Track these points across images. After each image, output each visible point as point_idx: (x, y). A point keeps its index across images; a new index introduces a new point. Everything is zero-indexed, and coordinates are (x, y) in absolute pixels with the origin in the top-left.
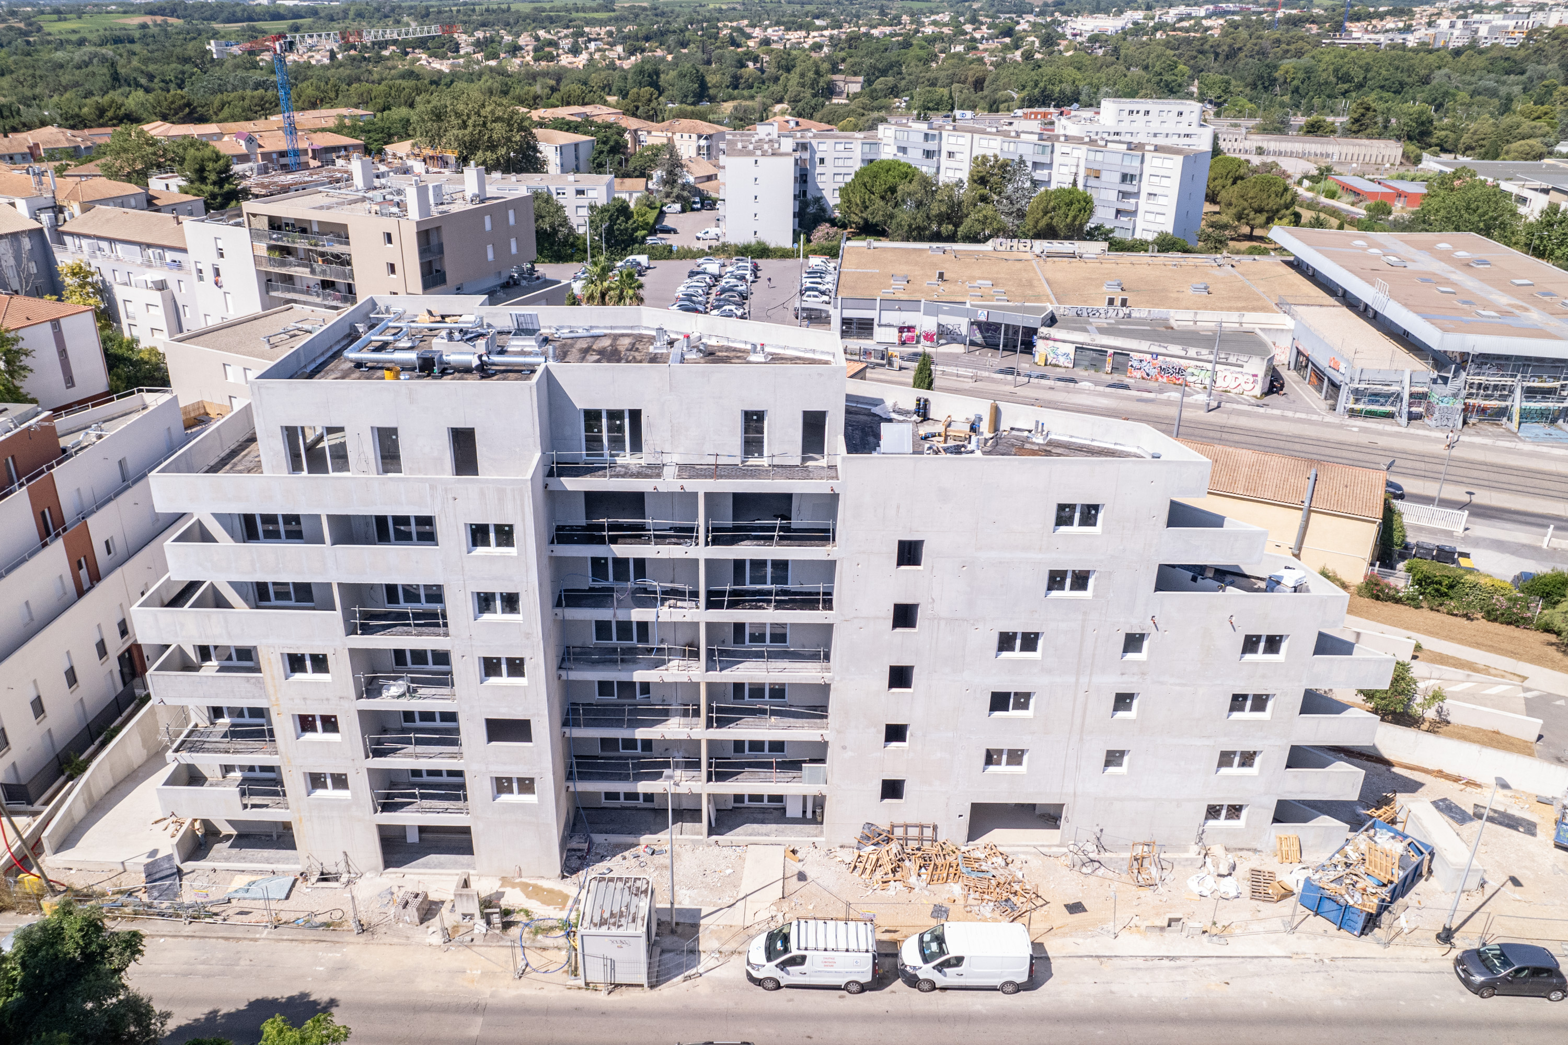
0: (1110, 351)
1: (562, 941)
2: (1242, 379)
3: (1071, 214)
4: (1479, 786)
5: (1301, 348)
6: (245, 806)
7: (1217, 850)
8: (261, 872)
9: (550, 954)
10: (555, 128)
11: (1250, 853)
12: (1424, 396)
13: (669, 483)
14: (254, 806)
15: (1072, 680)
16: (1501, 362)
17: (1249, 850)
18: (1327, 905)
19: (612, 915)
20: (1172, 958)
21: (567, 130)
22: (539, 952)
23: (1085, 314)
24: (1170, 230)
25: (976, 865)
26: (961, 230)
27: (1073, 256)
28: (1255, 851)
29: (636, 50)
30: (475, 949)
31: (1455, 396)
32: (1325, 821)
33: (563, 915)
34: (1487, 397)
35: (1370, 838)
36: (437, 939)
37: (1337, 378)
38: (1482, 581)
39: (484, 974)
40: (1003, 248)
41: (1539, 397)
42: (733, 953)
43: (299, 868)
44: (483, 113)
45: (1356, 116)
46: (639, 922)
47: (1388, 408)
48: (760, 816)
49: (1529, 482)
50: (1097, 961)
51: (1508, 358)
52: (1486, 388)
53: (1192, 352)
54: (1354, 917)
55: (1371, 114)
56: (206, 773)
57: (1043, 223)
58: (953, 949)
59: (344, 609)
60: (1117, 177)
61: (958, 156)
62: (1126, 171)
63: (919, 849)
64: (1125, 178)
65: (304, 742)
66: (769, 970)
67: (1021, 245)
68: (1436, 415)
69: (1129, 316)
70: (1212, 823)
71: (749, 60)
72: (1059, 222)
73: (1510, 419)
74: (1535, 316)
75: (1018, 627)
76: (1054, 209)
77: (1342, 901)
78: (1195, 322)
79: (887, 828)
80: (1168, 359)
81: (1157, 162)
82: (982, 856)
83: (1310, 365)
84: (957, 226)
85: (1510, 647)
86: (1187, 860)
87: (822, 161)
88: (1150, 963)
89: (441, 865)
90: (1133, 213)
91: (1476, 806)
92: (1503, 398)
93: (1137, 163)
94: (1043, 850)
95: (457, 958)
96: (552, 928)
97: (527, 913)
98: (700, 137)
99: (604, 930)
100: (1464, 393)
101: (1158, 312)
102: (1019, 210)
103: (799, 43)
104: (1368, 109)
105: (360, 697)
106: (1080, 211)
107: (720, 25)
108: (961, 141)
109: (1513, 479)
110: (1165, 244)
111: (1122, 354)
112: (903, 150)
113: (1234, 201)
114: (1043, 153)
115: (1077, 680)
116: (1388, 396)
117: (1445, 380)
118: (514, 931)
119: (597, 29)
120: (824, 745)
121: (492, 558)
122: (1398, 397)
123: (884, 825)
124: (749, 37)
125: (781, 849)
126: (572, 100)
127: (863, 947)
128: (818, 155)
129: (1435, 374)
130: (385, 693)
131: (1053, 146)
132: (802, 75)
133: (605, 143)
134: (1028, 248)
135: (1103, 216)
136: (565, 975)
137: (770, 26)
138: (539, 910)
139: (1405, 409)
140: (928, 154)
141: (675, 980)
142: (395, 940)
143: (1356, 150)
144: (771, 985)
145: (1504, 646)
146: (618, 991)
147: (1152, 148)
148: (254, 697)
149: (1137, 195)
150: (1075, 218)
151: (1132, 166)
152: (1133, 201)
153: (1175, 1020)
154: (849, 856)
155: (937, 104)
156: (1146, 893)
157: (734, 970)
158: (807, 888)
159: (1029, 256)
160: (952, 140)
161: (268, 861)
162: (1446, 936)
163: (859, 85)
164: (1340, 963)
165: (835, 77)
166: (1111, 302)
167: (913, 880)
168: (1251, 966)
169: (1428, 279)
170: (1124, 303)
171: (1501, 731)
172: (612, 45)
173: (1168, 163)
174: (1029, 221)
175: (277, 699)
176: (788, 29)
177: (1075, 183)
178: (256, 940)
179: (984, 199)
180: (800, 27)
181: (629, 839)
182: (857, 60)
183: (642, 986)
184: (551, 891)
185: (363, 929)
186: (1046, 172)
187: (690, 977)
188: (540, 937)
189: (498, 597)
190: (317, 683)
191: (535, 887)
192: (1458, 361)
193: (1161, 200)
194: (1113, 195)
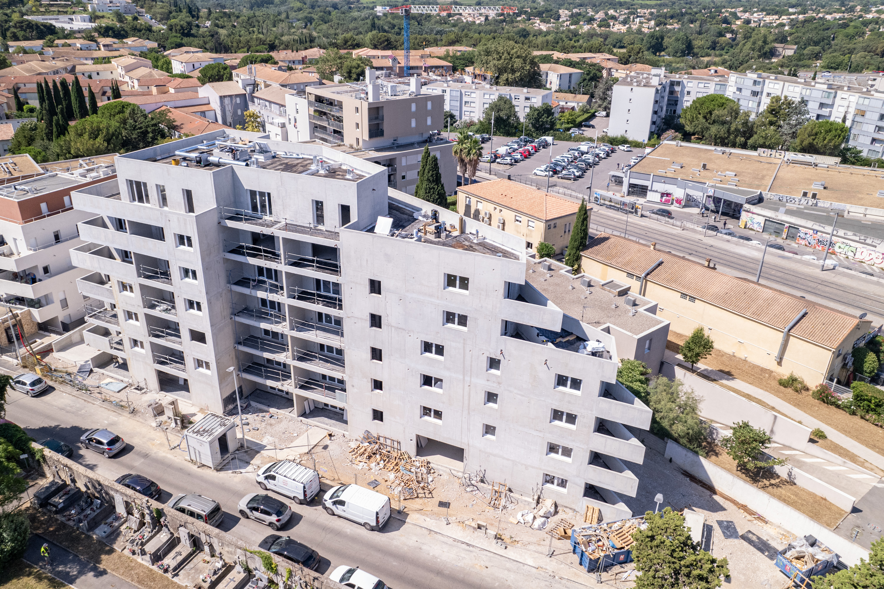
0: (787, 225)
3: (828, 138)
4: (766, 523)
6: (112, 348)
8: (118, 379)
10: (563, 65)
11: (570, 511)
13: (268, 230)
15: (462, 377)
17: (571, 509)
19: (204, 430)
20: (469, 545)
23: (785, 200)
25: (410, 468)
28: (574, 511)
29: (661, 24)
30: (167, 433)
32: (618, 506)
36: (156, 426)
39: (160, 444)
40: (765, 155)
43: (130, 381)
44: (511, 52)
46: (212, 436)
50: (428, 532)
53: (841, 232)
57: (806, 143)
58: (344, 497)
59: (136, 265)
60: (877, 116)
63: (389, 452)
65: (130, 324)
66: (261, 478)
67: (777, 154)
69: (816, 205)
70: (547, 485)
71: (728, 32)
72: (819, 143)
75: (433, 340)
76: (816, 134)
78: (865, 215)
79: (376, 436)
80: (824, 235)
82: (417, 464)
87: (689, 93)
88: (455, 543)
91: (750, 531)
94: (454, 472)
99: (195, 435)
101: (837, 205)
103: (772, 23)
105: (144, 307)
106: (835, 136)
107: (723, 10)
108: (777, 86)
111: (794, 228)
112: (740, 90)
114: (828, 97)
115: (464, 377)
119: (645, 11)
120: (344, 383)
121: (187, 252)
124: (738, 18)
125: (327, 433)
128: (686, 90)
130: (157, 308)
131: (836, 93)
132: (754, 43)
133: (588, 74)
134: (781, 157)
137: (756, 12)
140: (754, 94)
142: (140, 420)
144: (263, 486)
146: (203, 467)
148: (110, 298)
150: (830, 140)
159: (780, 161)
160: (771, 85)
163: (793, 51)
164: (564, 581)
165: (776, 45)
166: (805, 194)
167: (374, 465)
168: (509, 564)
170: (814, 196)
171: (828, 499)
172: (649, 20)
174: (798, 141)
175: (118, 301)
176: (768, 14)
177: (844, 119)
178: (94, 404)
179: (771, 123)
180: (776, 13)
181: (268, 409)
182: (800, 34)
183: (212, 468)
185: (133, 412)
186: (828, 110)
187: (236, 472)
190: (131, 297)
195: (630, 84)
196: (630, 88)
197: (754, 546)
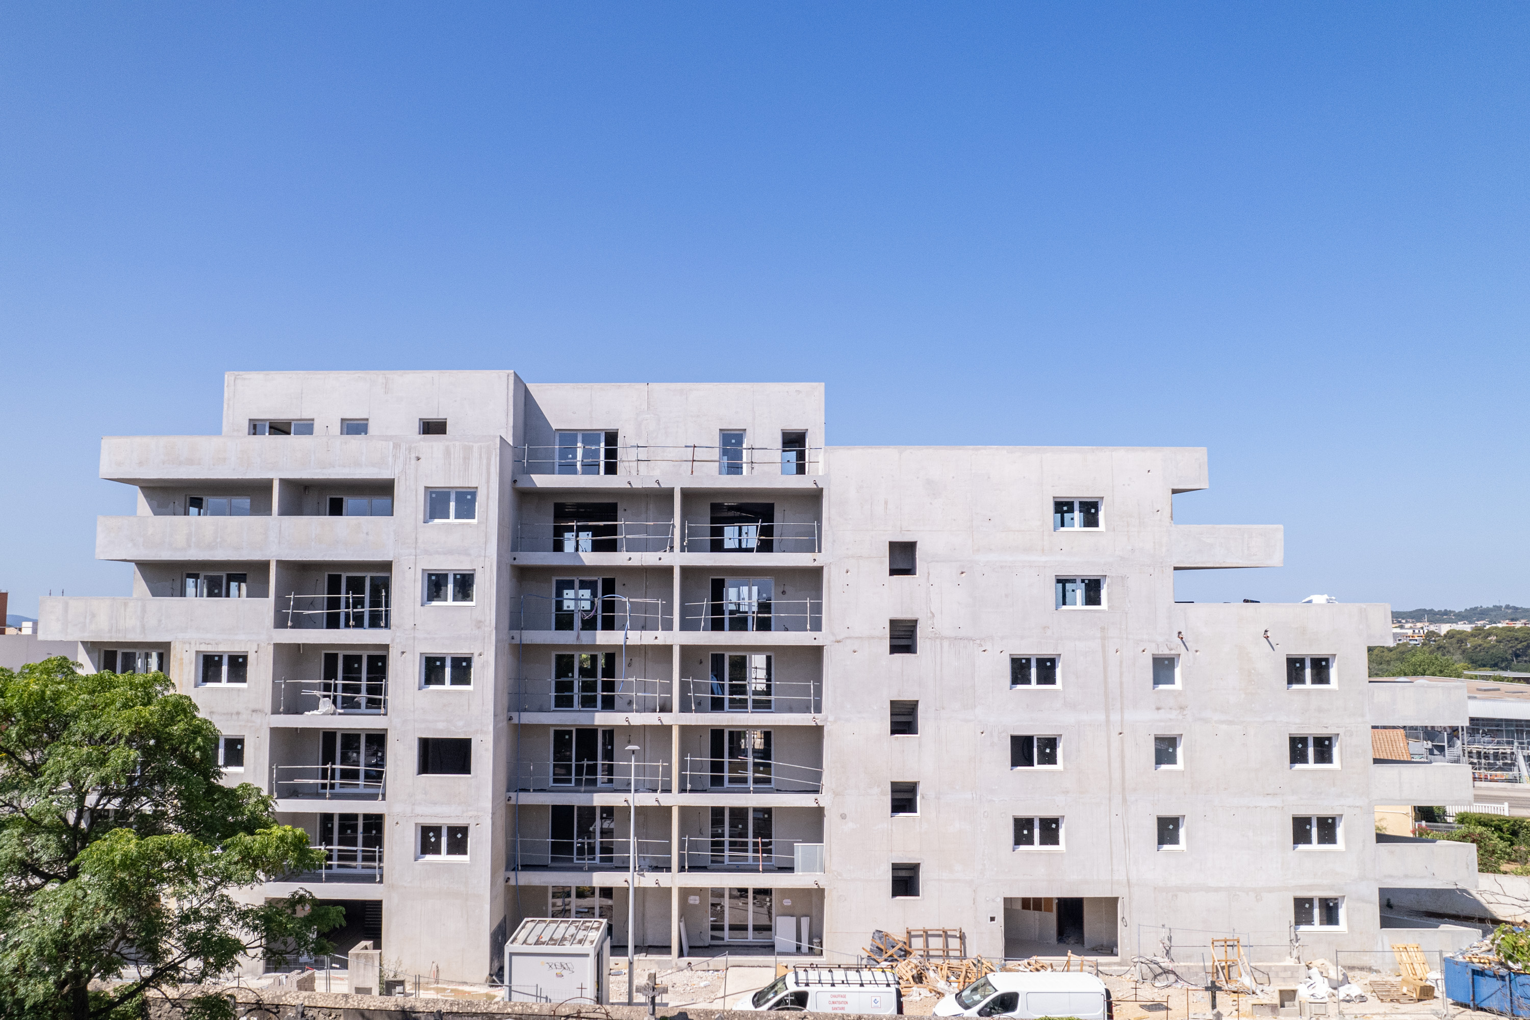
13: (638, 478)
15: (1102, 717)
16: (1492, 728)
17: (1362, 968)
19: (552, 940)
28: (1370, 969)
34: (1491, 766)
52: (1487, 756)
59: (278, 597)
75: (1032, 649)
79: (903, 936)
99: (538, 947)
105: (275, 711)
115: (1108, 717)
120: (818, 813)
121: (449, 528)
123: (898, 933)
129: (1429, 745)
189: (451, 579)
190: (230, 695)
192: (1448, 732)
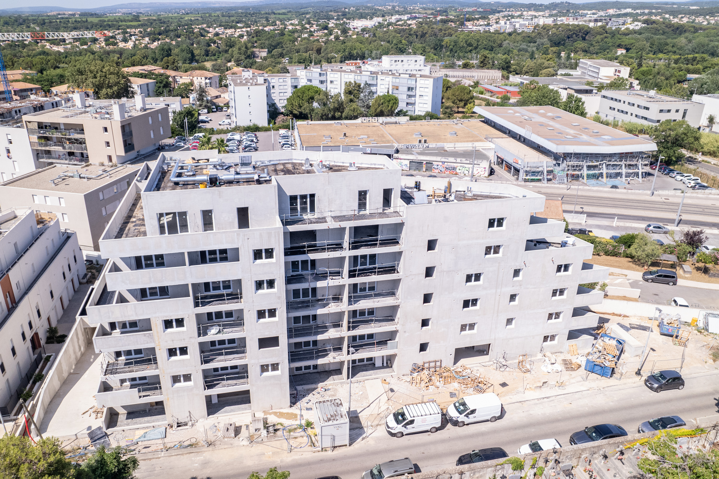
0: (425, 162)
1: (303, 433)
2: (479, 170)
3: (390, 105)
4: (628, 317)
5: (499, 156)
6: (140, 397)
7: (548, 354)
8: (147, 427)
9: (299, 440)
10: (135, 77)
11: (559, 354)
12: (552, 171)
13: (332, 224)
14: (144, 396)
15: (494, 291)
16: (578, 156)
18: (597, 368)
19: (332, 416)
20: (548, 398)
21: (141, 78)
22: (294, 440)
23: (410, 147)
24: (430, 110)
25: (461, 374)
26: (344, 115)
27: (396, 123)
28: (561, 352)
29: (155, 40)
30: (265, 443)
31: (563, 170)
32: (585, 337)
33: (298, 422)
34: (575, 170)
35: (603, 341)
36: (246, 442)
37: (518, 166)
38: (603, 240)
39: (274, 453)
40: (365, 121)
41: (592, 169)
42: (377, 425)
43: (166, 422)
44: (104, 70)
45: (481, 60)
46: (344, 416)
47: (539, 177)
48: (364, 368)
49: (600, 202)
50: (520, 404)
51: (580, 154)
52: (574, 167)
53: (459, 160)
54: (608, 371)
55: (487, 59)
56: (112, 385)
57: (378, 110)
58: (471, 407)
59: (194, 296)
60: (406, 89)
61: (335, 82)
62: (409, 86)
63: (435, 371)
64: (409, 89)
65: (172, 361)
66: (399, 428)
67: (373, 120)
68: (557, 179)
69: (428, 147)
70: (545, 343)
71: (211, 43)
72: (385, 110)
73: (583, 178)
74: (585, 137)
75: (474, 271)
76: (382, 104)
77: (603, 365)
78: (455, 148)
79: (422, 364)
80: (449, 164)
81: (422, 82)
82: (461, 370)
83: (504, 162)
84: (342, 113)
85: (617, 265)
86: (539, 359)
87: (273, 87)
88: (540, 401)
89: (232, 411)
90: (414, 104)
91: (630, 324)
92: (580, 170)
93: (414, 82)
94: (483, 364)
95: (257, 449)
96: (295, 429)
97: (282, 425)
98: (206, 78)
99: (331, 423)
100: (566, 169)
101: (440, 144)
102: (367, 104)
103: (233, 35)
104: (486, 57)
105: (199, 336)
106: (393, 103)
107: (193, 27)
108: (336, 76)
109: (595, 201)
110: (431, 116)
111: (429, 163)
112: (310, 81)
113: (450, 97)
114: (373, 80)
115: (496, 291)
116: (538, 172)
117: (559, 165)
118: (279, 433)
120: (395, 332)
121: (264, 264)
122: (542, 172)
123: (420, 363)
124: (208, 32)
125: (379, 381)
126: (136, 63)
127: (436, 412)
128: (272, 85)
129: (555, 162)
130: (209, 333)
131: (377, 76)
132: (240, 49)
133: (161, 83)
134: (376, 121)
135: (402, 106)
136: (310, 447)
137: (217, 27)
138: (287, 422)
139: (545, 177)
140: (322, 82)
141: (358, 441)
142: (226, 446)
143: (484, 74)
144: (399, 435)
145: (615, 264)
146: (336, 449)
147: (419, 76)
148: (147, 343)
149: (415, 96)
150: (392, 106)
151: (412, 83)
152: (413, 99)
153: (557, 420)
154: (409, 378)
155: (304, 60)
156: (528, 375)
157: (382, 432)
158: (396, 394)
159: (377, 124)
160: (332, 75)
161: (148, 422)
162: (638, 373)
163: (266, 53)
164: (606, 389)
165: (255, 50)
166: (420, 141)
167: (438, 384)
168: (577, 396)
169: (542, 125)
170: (425, 141)
171: (626, 296)
172: (143, 37)
173: (427, 82)
174: (372, 110)
175: (159, 343)
176: (226, 28)
177: (388, 92)
178: (159, 458)
179: (351, 101)
180: (231, 27)
181: (313, 386)
182: (262, 41)
183: (346, 445)
184: (288, 414)
185: (210, 445)
186: (375, 88)
187: (363, 439)
188: (292, 433)
189: (265, 282)
190: (179, 332)
191: (280, 413)
192: (563, 156)
193: (425, 98)
194: (405, 97)
195: (245, 85)
196: (247, 87)
197: (640, 329)
